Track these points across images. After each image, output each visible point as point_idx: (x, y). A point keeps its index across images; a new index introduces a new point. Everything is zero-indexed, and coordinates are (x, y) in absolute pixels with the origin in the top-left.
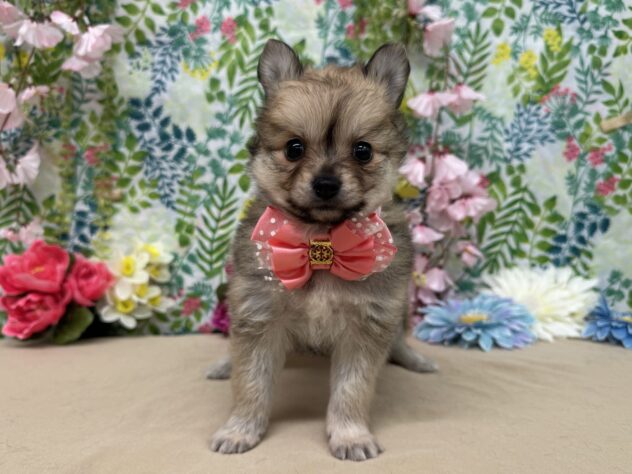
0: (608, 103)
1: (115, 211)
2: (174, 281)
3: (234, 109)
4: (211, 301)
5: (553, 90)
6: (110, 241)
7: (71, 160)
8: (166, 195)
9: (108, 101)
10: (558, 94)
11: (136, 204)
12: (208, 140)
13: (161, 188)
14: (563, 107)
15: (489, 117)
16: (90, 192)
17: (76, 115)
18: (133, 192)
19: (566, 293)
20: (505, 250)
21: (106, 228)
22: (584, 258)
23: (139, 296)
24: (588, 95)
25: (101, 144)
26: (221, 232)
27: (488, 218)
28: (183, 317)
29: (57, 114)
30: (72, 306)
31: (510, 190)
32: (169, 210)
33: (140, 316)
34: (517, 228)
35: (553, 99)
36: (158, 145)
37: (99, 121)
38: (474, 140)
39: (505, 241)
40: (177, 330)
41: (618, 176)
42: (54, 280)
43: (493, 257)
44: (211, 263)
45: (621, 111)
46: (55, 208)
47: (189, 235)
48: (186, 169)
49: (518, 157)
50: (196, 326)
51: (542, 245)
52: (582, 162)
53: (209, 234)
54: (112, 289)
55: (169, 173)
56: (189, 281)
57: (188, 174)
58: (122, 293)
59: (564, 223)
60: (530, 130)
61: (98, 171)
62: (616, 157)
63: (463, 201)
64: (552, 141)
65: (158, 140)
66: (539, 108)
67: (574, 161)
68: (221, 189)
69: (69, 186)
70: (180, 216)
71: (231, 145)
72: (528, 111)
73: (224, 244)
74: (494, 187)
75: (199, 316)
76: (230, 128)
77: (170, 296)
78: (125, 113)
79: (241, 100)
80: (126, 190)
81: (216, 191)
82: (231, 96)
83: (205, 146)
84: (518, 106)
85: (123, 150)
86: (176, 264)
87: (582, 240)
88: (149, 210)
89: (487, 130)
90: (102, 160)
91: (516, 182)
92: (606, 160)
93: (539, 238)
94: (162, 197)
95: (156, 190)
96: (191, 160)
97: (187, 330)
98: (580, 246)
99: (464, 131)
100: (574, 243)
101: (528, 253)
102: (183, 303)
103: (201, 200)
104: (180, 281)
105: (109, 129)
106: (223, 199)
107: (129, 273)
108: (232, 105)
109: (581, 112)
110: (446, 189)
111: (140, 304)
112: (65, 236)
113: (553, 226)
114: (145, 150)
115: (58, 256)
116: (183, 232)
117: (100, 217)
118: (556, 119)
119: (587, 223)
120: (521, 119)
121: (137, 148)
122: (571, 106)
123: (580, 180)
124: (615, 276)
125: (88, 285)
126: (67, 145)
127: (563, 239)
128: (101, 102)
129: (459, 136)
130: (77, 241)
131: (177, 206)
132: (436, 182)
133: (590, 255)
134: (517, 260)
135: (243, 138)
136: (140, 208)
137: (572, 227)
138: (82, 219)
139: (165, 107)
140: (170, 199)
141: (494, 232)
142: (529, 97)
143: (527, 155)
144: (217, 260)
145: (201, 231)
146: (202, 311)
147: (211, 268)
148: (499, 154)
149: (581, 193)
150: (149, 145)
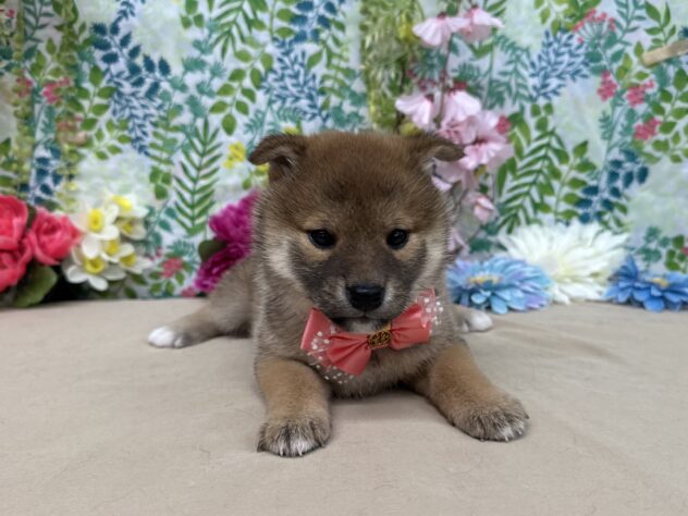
0: (651, 31)
1: (81, 157)
2: (151, 239)
3: (215, 36)
4: (194, 262)
5: (588, 15)
6: (77, 191)
7: (27, 98)
8: (138, 139)
9: (66, 27)
10: (593, 19)
11: (104, 150)
12: (184, 74)
13: (132, 130)
14: (599, 36)
15: (513, 47)
16: (52, 136)
17: (30, 44)
18: (100, 136)
19: (590, 252)
20: (528, 204)
21: (71, 177)
22: (617, 212)
23: (109, 254)
24: (628, 22)
25: (61, 78)
26: (203, 183)
27: (509, 167)
28: (163, 280)
29: (8, 43)
30: (33, 265)
31: (535, 134)
32: (142, 156)
33: (112, 277)
34: (541, 179)
35: (587, 26)
36: (127, 79)
37: (58, 51)
38: (495, 76)
39: (528, 193)
40: (156, 294)
41: (659, 118)
42: (11, 235)
43: (513, 212)
44: (193, 219)
45: (666, 41)
46: (11, 154)
47: (165, 186)
48: (160, 107)
49: (545, 95)
50: (178, 290)
51: (568, 198)
52: (620, 102)
53: (190, 185)
54: (79, 246)
55: (140, 113)
56: (168, 239)
57: (162, 113)
58: (90, 250)
59: (596, 172)
60: (561, 63)
61: (59, 110)
62: (658, 95)
63: (477, 146)
64: (585, 76)
65: (127, 74)
66: (570, 37)
67: (610, 99)
68: (201, 132)
69: (26, 128)
70: (155, 163)
71: (211, 79)
72: (558, 41)
73: (206, 197)
74: (516, 130)
75: (181, 279)
76: (210, 59)
77: (147, 255)
78: (87, 42)
79: (223, 26)
80: (92, 133)
81: (197, 134)
82: (210, 19)
83: (181, 80)
84: (547, 34)
85: (87, 85)
86: (153, 219)
87: (615, 192)
88: (118, 156)
89: (510, 62)
90: (62, 97)
91: (542, 125)
92: (646, 99)
93: (566, 190)
94: (134, 141)
95: (126, 133)
96: (166, 97)
97: (168, 294)
98: (613, 199)
99: (483, 63)
100: (606, 195)
101: (553, 208)
102: (162, 264)
103: (179, 144)
104: (158, 239)
105: (69, 61)
106: (204, 144)
107: (96, 227)
108: (212, 31)
109: (621, 41)
110: (456, 132)
111: (111, 263)
112: (24, 187)
113: (582, 176)
114: (112, 85)
115: (16, 209)
116: (159, 182)
117: (63, 165)
118: (590, 50)
119: (622, 173)
120: (551, 50)
121: (103, 84)
122: (608, 35)
123: (616, 123)
124: (652, 233)
125: (51, 241)
126: (21, 79)
127: (594, 190)
128: (59, 28)
129: (478, 69)
130: (38, 193)
131: (151, 151)
132: (444, 124)
133: (624, 210)
134: (541, 215)
135: (225, 70)
136: (108, 154)
137: (605, 177)
138: (43, 167)
139: (133, 35)
140: (142, 143)
141: (515, 183)
142: (560, 23)
143: (555, 92)
144: (200, 215)
145: (179, 181)
146: (184, 273)
147: (193, 224)
148: (522, 91)
149: (617, 137)
150: (116, 80)
